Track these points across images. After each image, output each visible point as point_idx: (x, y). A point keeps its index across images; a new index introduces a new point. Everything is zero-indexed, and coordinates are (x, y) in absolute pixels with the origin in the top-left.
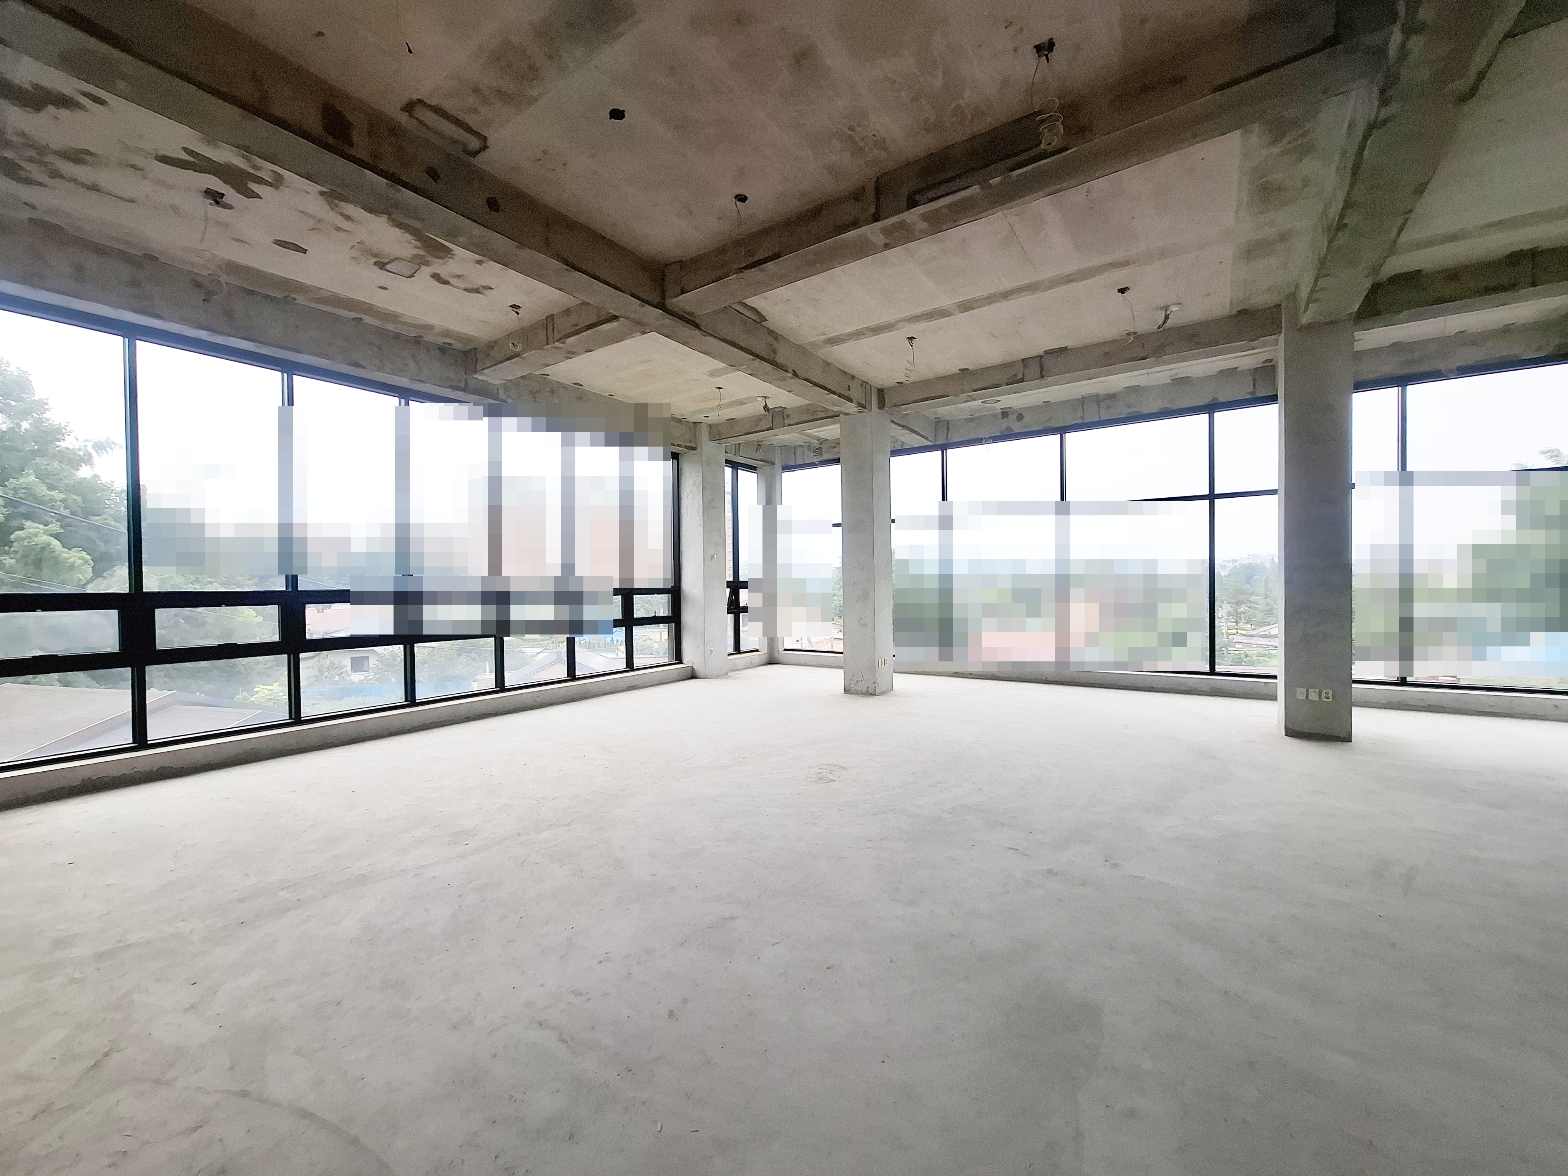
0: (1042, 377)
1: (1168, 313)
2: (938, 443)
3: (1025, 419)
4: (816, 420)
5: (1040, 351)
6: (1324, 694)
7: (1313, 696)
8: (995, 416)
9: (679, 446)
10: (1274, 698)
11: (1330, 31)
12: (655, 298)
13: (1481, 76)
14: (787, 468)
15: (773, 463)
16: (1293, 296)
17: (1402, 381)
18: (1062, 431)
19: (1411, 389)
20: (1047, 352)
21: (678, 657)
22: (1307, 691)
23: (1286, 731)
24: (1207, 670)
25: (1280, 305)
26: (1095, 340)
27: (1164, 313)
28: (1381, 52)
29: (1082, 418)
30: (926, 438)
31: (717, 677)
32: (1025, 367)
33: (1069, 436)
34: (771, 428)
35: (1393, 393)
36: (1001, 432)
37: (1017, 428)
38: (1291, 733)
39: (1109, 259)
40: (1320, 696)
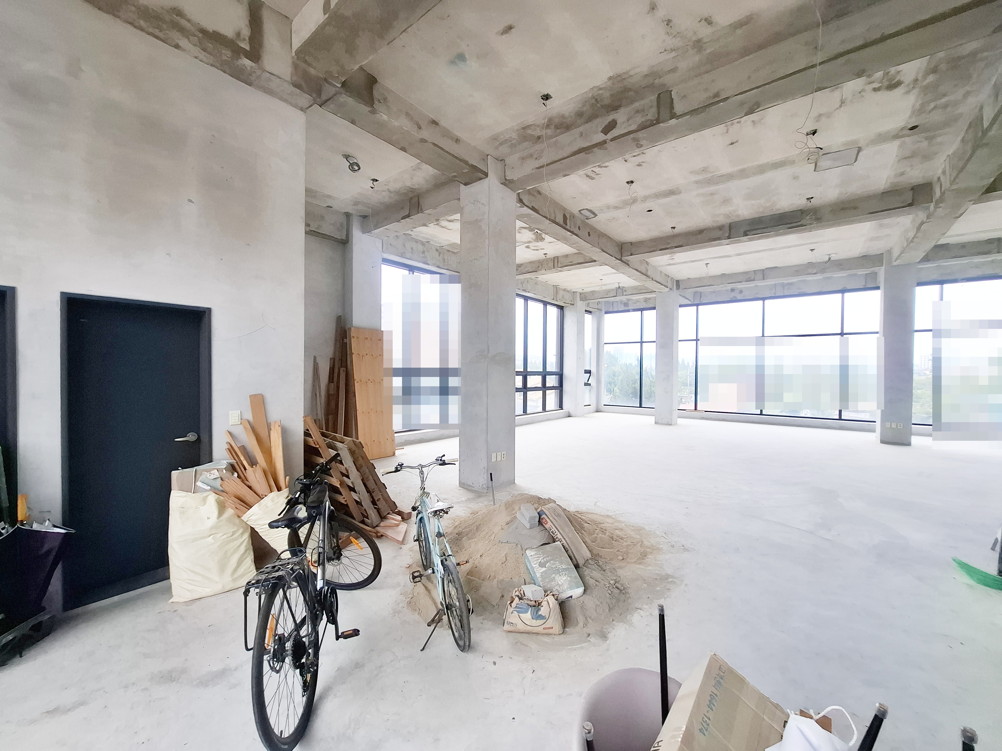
0: (764, 279)
1: (830, 257)
2: (695, 303)
3: (743, 293)
4: (640, 293)
5: (764, 268)
6: (899, 426)
7: (894, 426)
8: (727, 291)
9: (568, 303)
10: (874, 431)
11: (910, 202)
12: (619, 257)
13: (961, 215)
14: (606, 313)
15: (601, 310)
16: (889, 252)
17: (941, 282)
18: (764, 299)
19: (945, 286)
20: (766, 268)
21: (561, 407)
22: (891, 424)
23: (881, 441)
24: (838, 417)
25: (883, 254)
26: (793, 264)
27: (828, 256)
28: (928, 208)
29: (775, 293)
30: (690, 301)
31: (580, 417)
32: (755, 274)
33: (766, 301)
34: (616, 296)
35: (937, 287)
36: (730, 298)
37: (739, 297)
38: (883, 442)
39: (809, 242)
40: (897, 426)
